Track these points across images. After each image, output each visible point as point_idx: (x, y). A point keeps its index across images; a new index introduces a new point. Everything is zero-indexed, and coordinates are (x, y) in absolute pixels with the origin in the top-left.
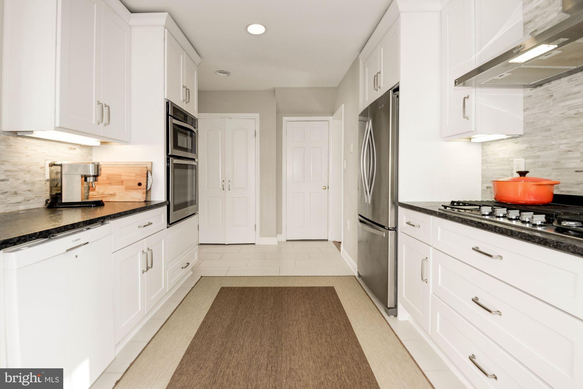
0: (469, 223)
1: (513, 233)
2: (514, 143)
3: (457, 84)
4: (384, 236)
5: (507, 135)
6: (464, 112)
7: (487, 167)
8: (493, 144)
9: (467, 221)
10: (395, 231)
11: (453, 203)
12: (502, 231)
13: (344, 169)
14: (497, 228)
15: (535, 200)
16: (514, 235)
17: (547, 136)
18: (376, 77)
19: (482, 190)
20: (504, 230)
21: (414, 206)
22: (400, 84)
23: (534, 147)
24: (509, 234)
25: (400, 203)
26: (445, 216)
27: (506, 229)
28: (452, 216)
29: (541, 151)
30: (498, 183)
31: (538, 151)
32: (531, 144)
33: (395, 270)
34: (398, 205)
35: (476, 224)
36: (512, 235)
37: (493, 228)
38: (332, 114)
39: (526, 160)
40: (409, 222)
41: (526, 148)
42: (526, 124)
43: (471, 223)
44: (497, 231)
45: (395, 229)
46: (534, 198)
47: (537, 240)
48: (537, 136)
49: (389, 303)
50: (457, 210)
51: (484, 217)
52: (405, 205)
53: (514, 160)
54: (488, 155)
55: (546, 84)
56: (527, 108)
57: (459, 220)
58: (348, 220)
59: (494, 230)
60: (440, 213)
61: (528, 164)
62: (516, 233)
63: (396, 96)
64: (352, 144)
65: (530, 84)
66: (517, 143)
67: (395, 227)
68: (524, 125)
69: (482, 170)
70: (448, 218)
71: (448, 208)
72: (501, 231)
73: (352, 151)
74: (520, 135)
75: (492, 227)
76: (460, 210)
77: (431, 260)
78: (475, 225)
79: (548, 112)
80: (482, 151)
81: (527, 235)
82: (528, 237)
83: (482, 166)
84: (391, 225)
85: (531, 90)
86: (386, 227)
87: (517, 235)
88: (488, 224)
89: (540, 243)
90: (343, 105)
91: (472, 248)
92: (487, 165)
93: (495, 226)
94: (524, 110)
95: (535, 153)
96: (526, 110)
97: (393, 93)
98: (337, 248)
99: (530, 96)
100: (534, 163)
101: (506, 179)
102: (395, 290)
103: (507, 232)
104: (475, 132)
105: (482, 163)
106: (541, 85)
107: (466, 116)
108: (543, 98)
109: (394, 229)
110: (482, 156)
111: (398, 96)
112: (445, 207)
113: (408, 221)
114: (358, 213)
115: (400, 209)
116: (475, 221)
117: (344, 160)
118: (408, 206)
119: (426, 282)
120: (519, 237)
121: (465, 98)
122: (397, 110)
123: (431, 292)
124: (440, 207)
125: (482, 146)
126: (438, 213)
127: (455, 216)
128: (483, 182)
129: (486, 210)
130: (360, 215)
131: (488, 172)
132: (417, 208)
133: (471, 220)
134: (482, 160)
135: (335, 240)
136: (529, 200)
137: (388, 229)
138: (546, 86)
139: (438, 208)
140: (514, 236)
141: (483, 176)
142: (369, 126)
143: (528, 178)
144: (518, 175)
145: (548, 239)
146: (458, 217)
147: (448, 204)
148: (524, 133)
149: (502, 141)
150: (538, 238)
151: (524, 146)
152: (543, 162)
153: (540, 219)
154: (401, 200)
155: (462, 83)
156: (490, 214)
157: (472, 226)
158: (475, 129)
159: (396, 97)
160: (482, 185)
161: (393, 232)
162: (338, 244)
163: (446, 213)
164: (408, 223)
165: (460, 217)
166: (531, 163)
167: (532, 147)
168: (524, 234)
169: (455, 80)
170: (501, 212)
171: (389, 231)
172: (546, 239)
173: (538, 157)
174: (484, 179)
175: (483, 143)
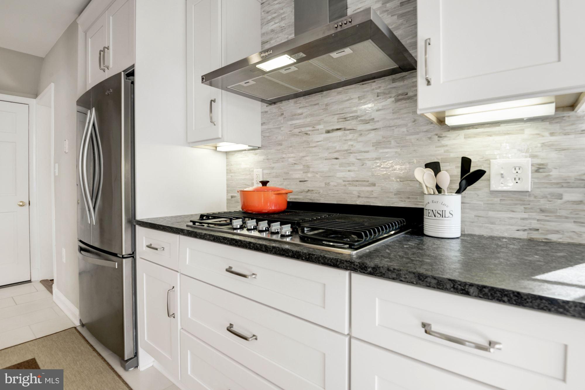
0: (222, 240)
1: (267, 249)
2: (254, 154)
3: (204, 81)
4: (117, 267)
5: (249, 146)
7: (231, 176)
8: (236, 154)
9: (220, 239)
10: (132, 258)
11: (202, 216)
12: (257, 247)
13: (55, 176)
14: (252, 245)
15: (275, 208)
16: (268, 250)
17: (280, 150)
18: (102, 53)
19: (227, 199)
20: (258, 246)
21: (156, 224)
22: (135, 67)
23: (270, 159)
24: (264, 249)
25: (138, 221)
26: (194, 235)
27: (261, 245)
28: (203, 234)
29: (275, 163)
30: (244, 193)
31: (273, 163)
32: (268, 156)
33: (134, 308)
34: (135, 224)
35: (230, 241)
36: (266, 251)
37: (247, 245)
38: (35, 95)
39: (264, 171)
40: (151, 245)
41: (264, 159)
42: (264, 137)
43: (223, 241)
44: (251, 248)
45: (132, 255)
46: (275, 207)
47: (290, 254)
48: (272, 149)
49: (127, 353)
50: (207, 225)
51: (235, 231)
52: (145, 224)
53: (254, 170)
54: (231, 165)
55: (279, 103)
56: (264, 123)
57: (211, 238)
58: (63, 249)
59: (248, 247)
60: (188, 231)
61: (265, 174)
62: (270, 248)
63: (130, 81)
64: (67, 140)
65: (268, 99)
66: (256, 154)
67: (132, 253)
68: (262, 138)
69: (227, 180)
70: (198, 237)
71: (197, 224)
72: (255, 247)
73: (67, 151)
74: (259, 147)
75: (246, 243)
76: (210, 225)
77: (178, 289)
78: (228, 243)
79: (280, 128)
80: (227, 161)
81: (281, 249)
82: (282, 251)
83: (227, 175)
84: (126, 250)
85: (267, 106)
86: (118, 255)
87: (271, 250)
88: (242, 241)
89: (294, 256)
90: (53, 85)
91: (225, 270)
92: (231, 174)
93: (249, 242)
94: (262, 124)
95: (271, 164)
96: (263, 125)
97: (125, 77)
98: (48, 290)
99: (266, 112)
100: (270, 174)
101: (250, 188)
102: (135, 334)
103: (262, 248)
104: (222, 140)
105: (227, 173)
106: (275, 103)
107: (213, 120)
108: (276, 115)
109: (130, 256)
110: (227, 166)
111: (133, 83)
112: (194, 223)
113: (148, 244)
114: (78, 239)
115: (138, 228)
116: (228, 238)
117: (55, 163)
118: (149, 224)
119: (172, 317)
120: (273, 252)
121: (212, 101)
122: (132, 100)
123: (179, 327)
124: (188, 222)
125: (227, 155)
126: (186, 231)
127: (205, 234)
128: (228, 192)
129: (237, 223)
130: (81, 241)
131: (232, 182)
132: (160, 227)
133: (224, 237)
134: (227, 170)
135: (43, 279)
136: (270, 208)
137: (121, 257)
138: (278, 105)
139: (186, 225)
140: (269, 252)
141: (228, 186)
142: (92, 115)
143: (268, 187)
144: (260, 185)
145: (300, 252)
146: (210, 235)
147: (197, 219)
148: (262, 146)
149: (244, 152)
150: (291, 252)
151: (261, 158)
152: (277, 173)
153: (287, 229)
154: (140, 216)
155: (209, 81)
156: (242, 228)
157: (225, 243)
158: (222, 136)
159: (130, 83)
160: (227, 195)
161: (130, 260)
162: (48, 284)
163: (195, 230)
164: (149, 247)
165: (212, 235)
166: (267, 174)
167: (268, 159)
168: (278, 249)
169: (202, 76)
170: (251, 223)
171: (124, 260)
172: (298, 252)
173: (273, 168)
174: (229, 188)
175: (227, 153)
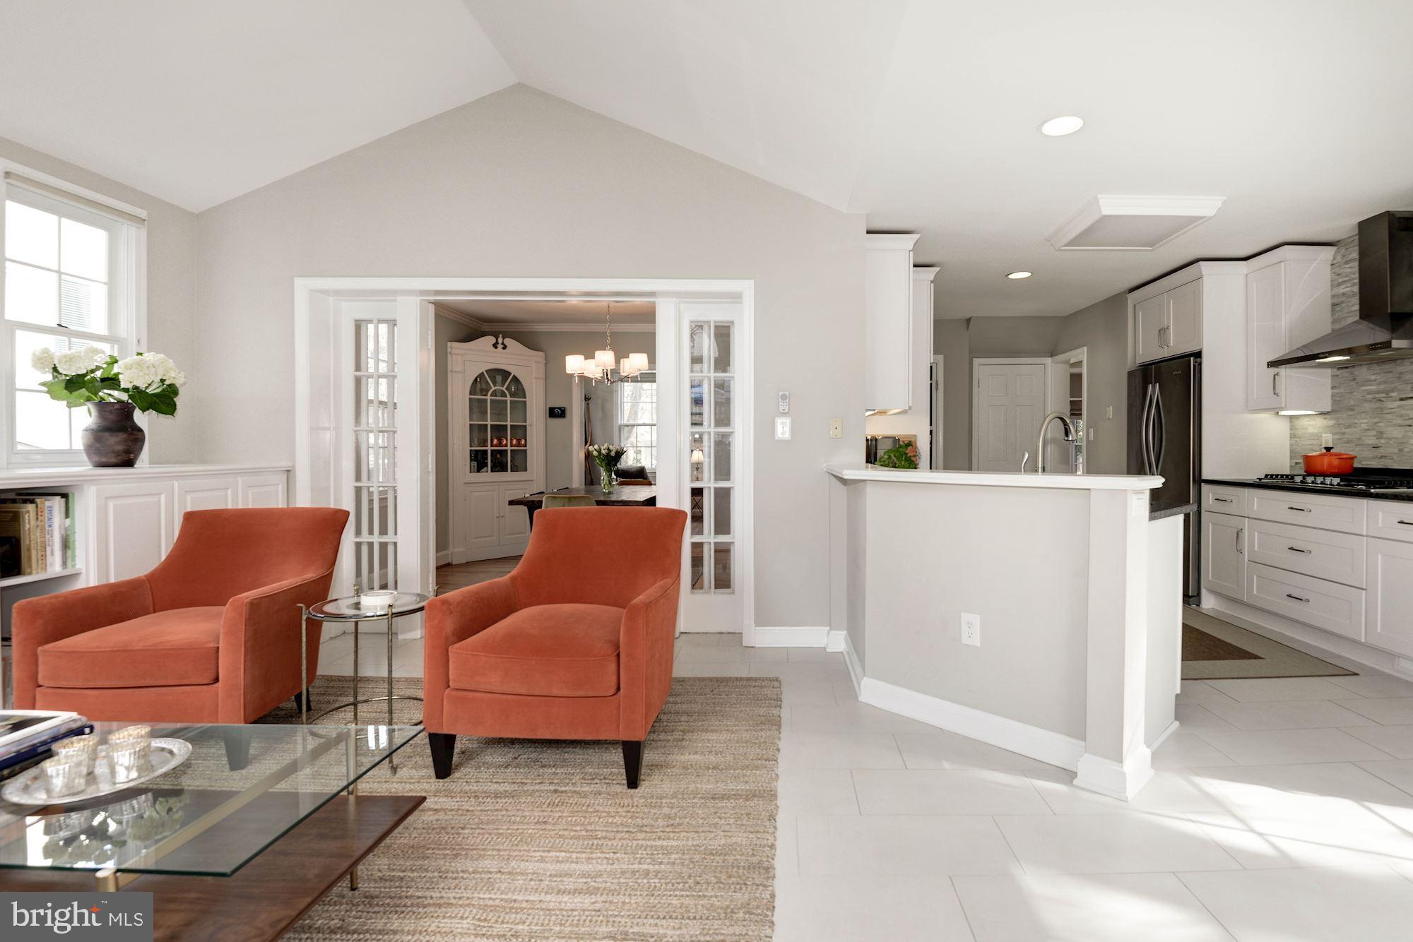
2: (1322, 419)
3: (1268, 368)
5: (1316, 411)
6: (1274, 388)
7: (1296, 441)
8: (1302, 418)
11: (1266, 476)
17: (1352, 415)
18: (1162, 332)
19: (1291, 466)
23: (1341, 424)
25: (1205, 479)
29: (1346, 428)
30: (1307, 458)
31: (1343, 428)
32: (1338, 421)
34: (1201, 480)
38: (1051, 354)
39: (1330, 437)
41: (1334, 424)
42: (1334, 402)
46: (1337, 470)
48: (1342, 414)
52: (1211, 482)
53: (1321, 435)
54: (1296, 431)
56: (1335, 387)
60: (1256, 484)
61: (1333, 440)
63: (1197, 364)
64: (1111, 407)
66: (1325, 419)
68: (1331, 403)
69: (1291, 446)
73: (1111, 417)
74: (1328, 412)
77: (1246, 530)
80: (1290, 425)
83: (1291, 440)
85: (1337, 370)
90: (1085, 348)
92: (1296, 439)
95: (1341, 430)
96: (1333, 389)
99: (1338, 375)
100: (1338, 440)
101: (1314, 454)
104: (1283, 409)
105: (1291, 437)
107: (1277, 391)
108: (1348, 380)
110: (1290, 431)
111: (1200, 364)
112: (1261, 480)
113: (1216, 498)
115: (1204, 485)
118: (1215, 481)
121: (1275, 375)
125: (1290, 419)
128: (1291, 458)
131: (1296, 447)
132: (1228, 483)
134: (1291, 434)
136: (1328, 468)
138: (1349, 369)
141: (1291, 451)
142: (1155, 391)
143: (1332, 452)
144: (1324, 451)
146: (1273, 486)
148: (1332, 410)
149: (1311, 416)
151: (1332, 422)
152: (1344, 439)
158: (1285, 404)
160: (1291, 461)
164: (1218, 500)
166: (1336, 439)
167: (1338, 424)
169: (1268, 363)
173: (1342, 434)
174: (1293, 454)
175: (1291, 417)
